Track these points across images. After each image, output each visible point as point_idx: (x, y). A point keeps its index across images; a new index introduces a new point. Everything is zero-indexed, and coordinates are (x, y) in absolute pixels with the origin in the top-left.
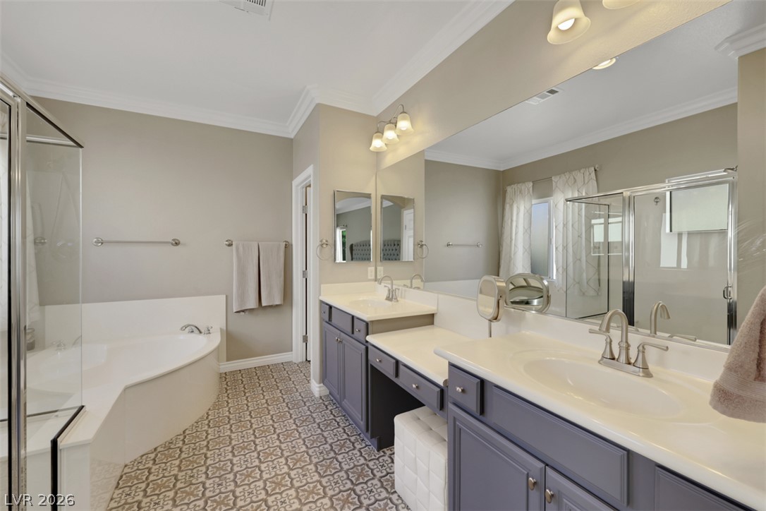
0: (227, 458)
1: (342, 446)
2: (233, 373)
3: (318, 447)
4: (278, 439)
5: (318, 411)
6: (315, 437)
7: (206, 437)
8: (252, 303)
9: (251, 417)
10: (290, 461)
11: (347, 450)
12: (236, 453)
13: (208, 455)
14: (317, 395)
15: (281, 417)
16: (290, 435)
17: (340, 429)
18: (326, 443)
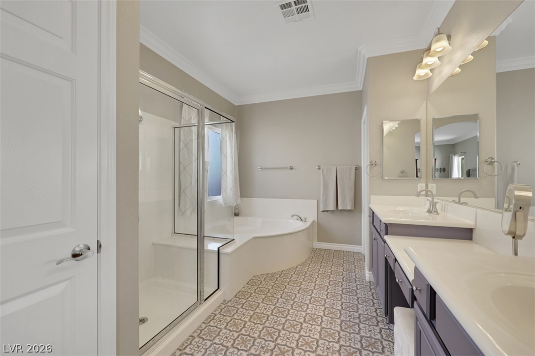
0: (295, 292)
1: (367, 320)
2: (321, 250)
3: (350, 312)
4: (327, 295)
5: (363, 289)
6: (351, 305)
7: (291, 278)
8: (332, 207)
9: (318, 277)
10: (327, 310)
11: (371, 324)
12: (300, 292)
13: (287, 287)
14: (367, 279)
15: (335, 283)
16: (335, 296)
17: (373, 308)
18: (357, 311)
